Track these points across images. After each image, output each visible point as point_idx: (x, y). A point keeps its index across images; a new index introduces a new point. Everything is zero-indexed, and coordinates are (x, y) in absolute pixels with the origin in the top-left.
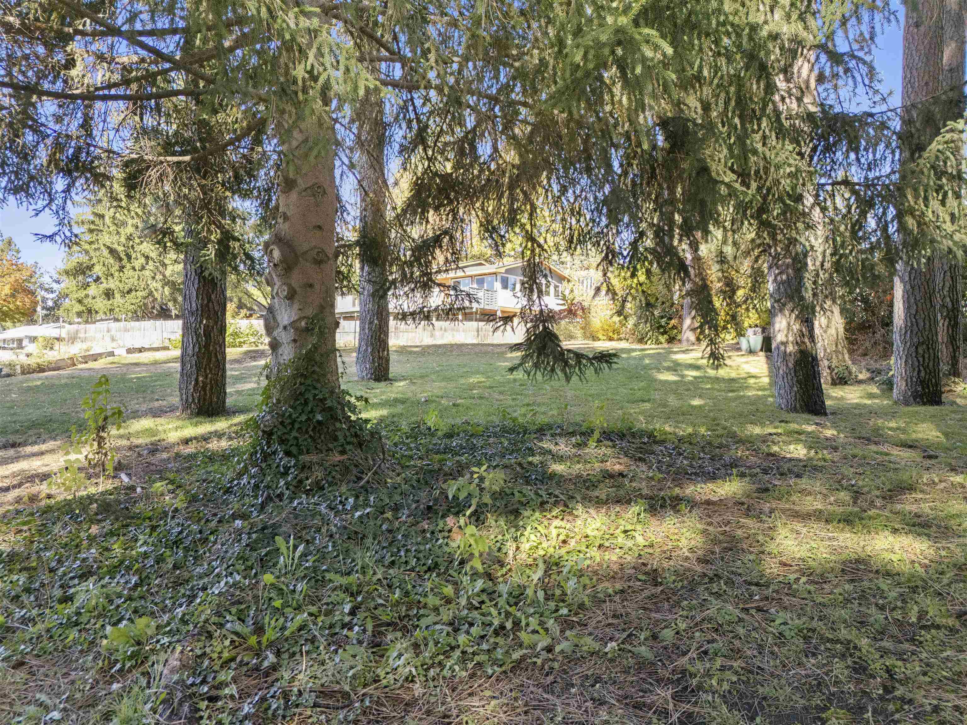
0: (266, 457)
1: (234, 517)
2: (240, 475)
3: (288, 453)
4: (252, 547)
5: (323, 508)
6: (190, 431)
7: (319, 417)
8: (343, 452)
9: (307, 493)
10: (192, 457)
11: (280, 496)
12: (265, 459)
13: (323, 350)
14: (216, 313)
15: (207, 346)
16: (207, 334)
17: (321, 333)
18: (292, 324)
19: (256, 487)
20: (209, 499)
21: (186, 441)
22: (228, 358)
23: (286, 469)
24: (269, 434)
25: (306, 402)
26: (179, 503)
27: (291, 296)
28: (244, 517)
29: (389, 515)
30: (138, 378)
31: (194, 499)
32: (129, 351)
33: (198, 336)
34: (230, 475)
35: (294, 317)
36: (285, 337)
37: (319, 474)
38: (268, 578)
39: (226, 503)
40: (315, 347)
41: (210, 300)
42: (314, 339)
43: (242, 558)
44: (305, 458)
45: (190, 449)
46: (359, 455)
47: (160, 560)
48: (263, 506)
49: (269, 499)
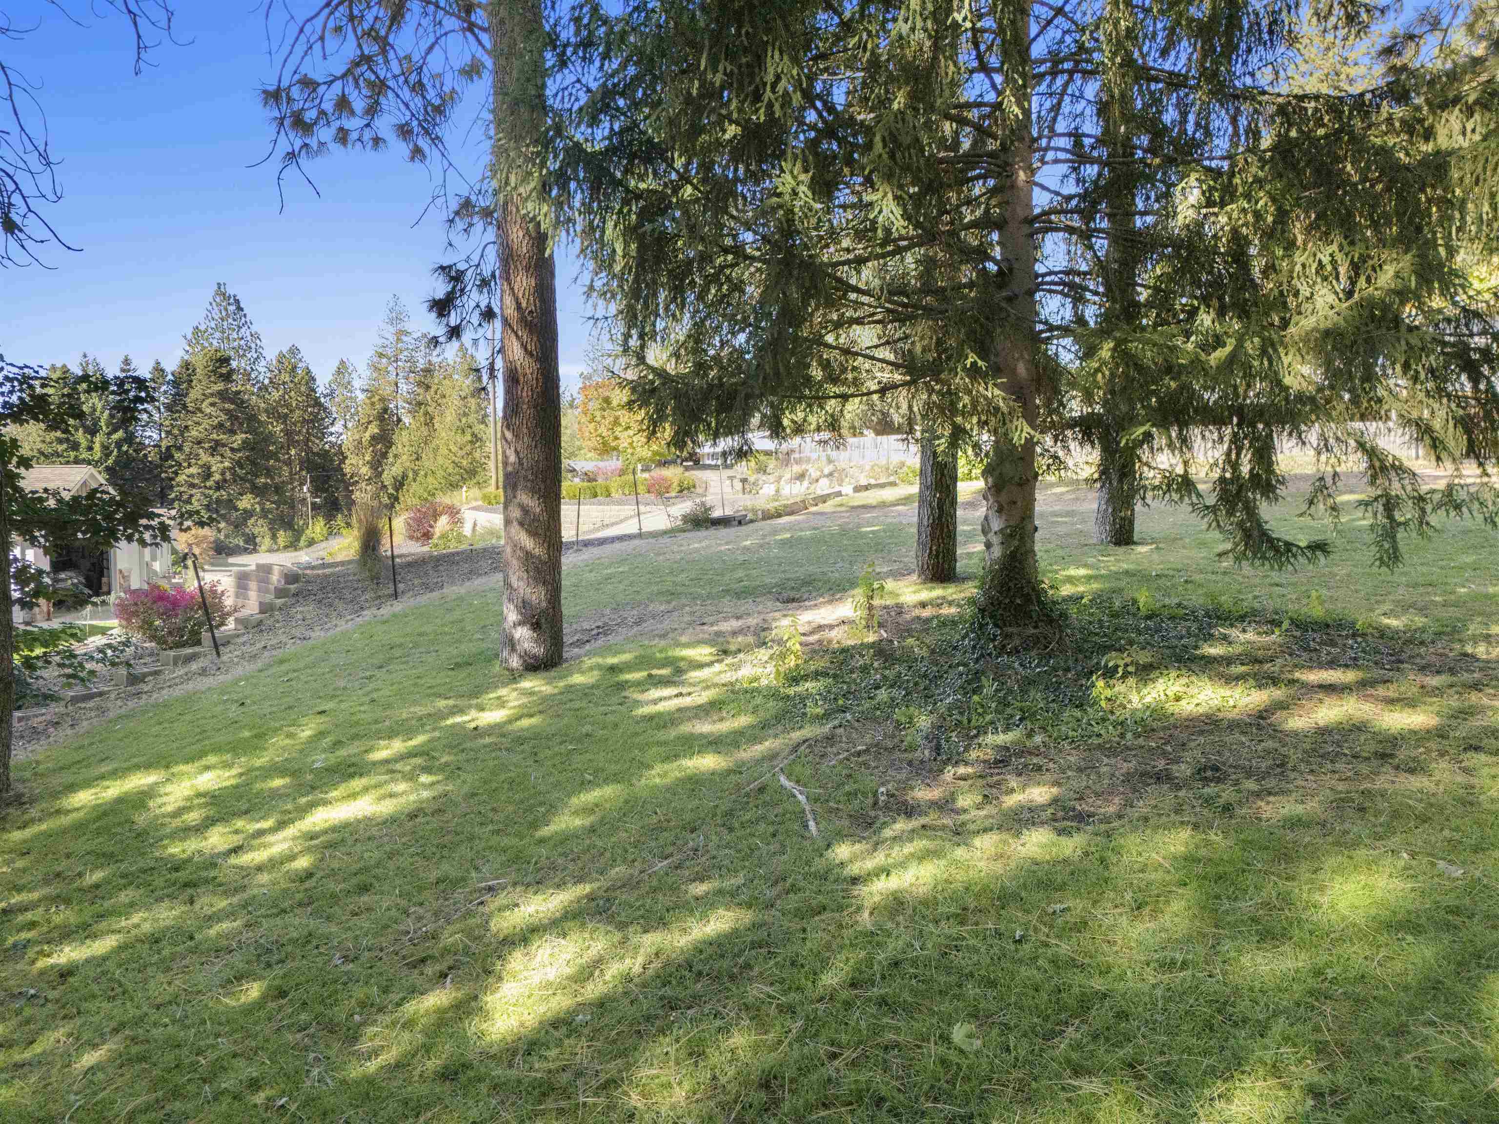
0: (981, 626)
1: (958, 665)
2: (963, 638)
3: (996, 625)
4: (969, 682)
5: (1016, 665)
6: (925, 595)
7: (1018, 601)
8: (1036, 627)
9: (1009, 654)
10: (928, 620)
11: (990, 655)
12: (980, 628)
13: (1023, 550)
14: (948, 486)
15: (940, 517)
16: (940, 507)
17: (1022, 538)
18: (1001, 531)
19: (974, 647)
20: (943, 653)
21: (923, 605)
22: (960, 499)
23: (995, 636)
24: (982, 611)
25: (1009, 589)
26: (925, 652)
27: (1000, 510)
28: (965, 665)
29: (1060, 673)
30: (873, 532)
31: (933, 652)
32: (858, 489)
33: (932, 509)
34: (957, 637)
35: (1002, 526)
36: (995, 540)
37: (1017, 642)
38: (976, 698)
39: (954, 656)
40: (1017, 548)
41: (943, 475)
42: (1016, 543)
43: (962, 687)
44: (1010, 630)
45: (926, 613)
46: (1048, 630)
47: (916, 684)
48: (977, 661)
49: (982, 656)
